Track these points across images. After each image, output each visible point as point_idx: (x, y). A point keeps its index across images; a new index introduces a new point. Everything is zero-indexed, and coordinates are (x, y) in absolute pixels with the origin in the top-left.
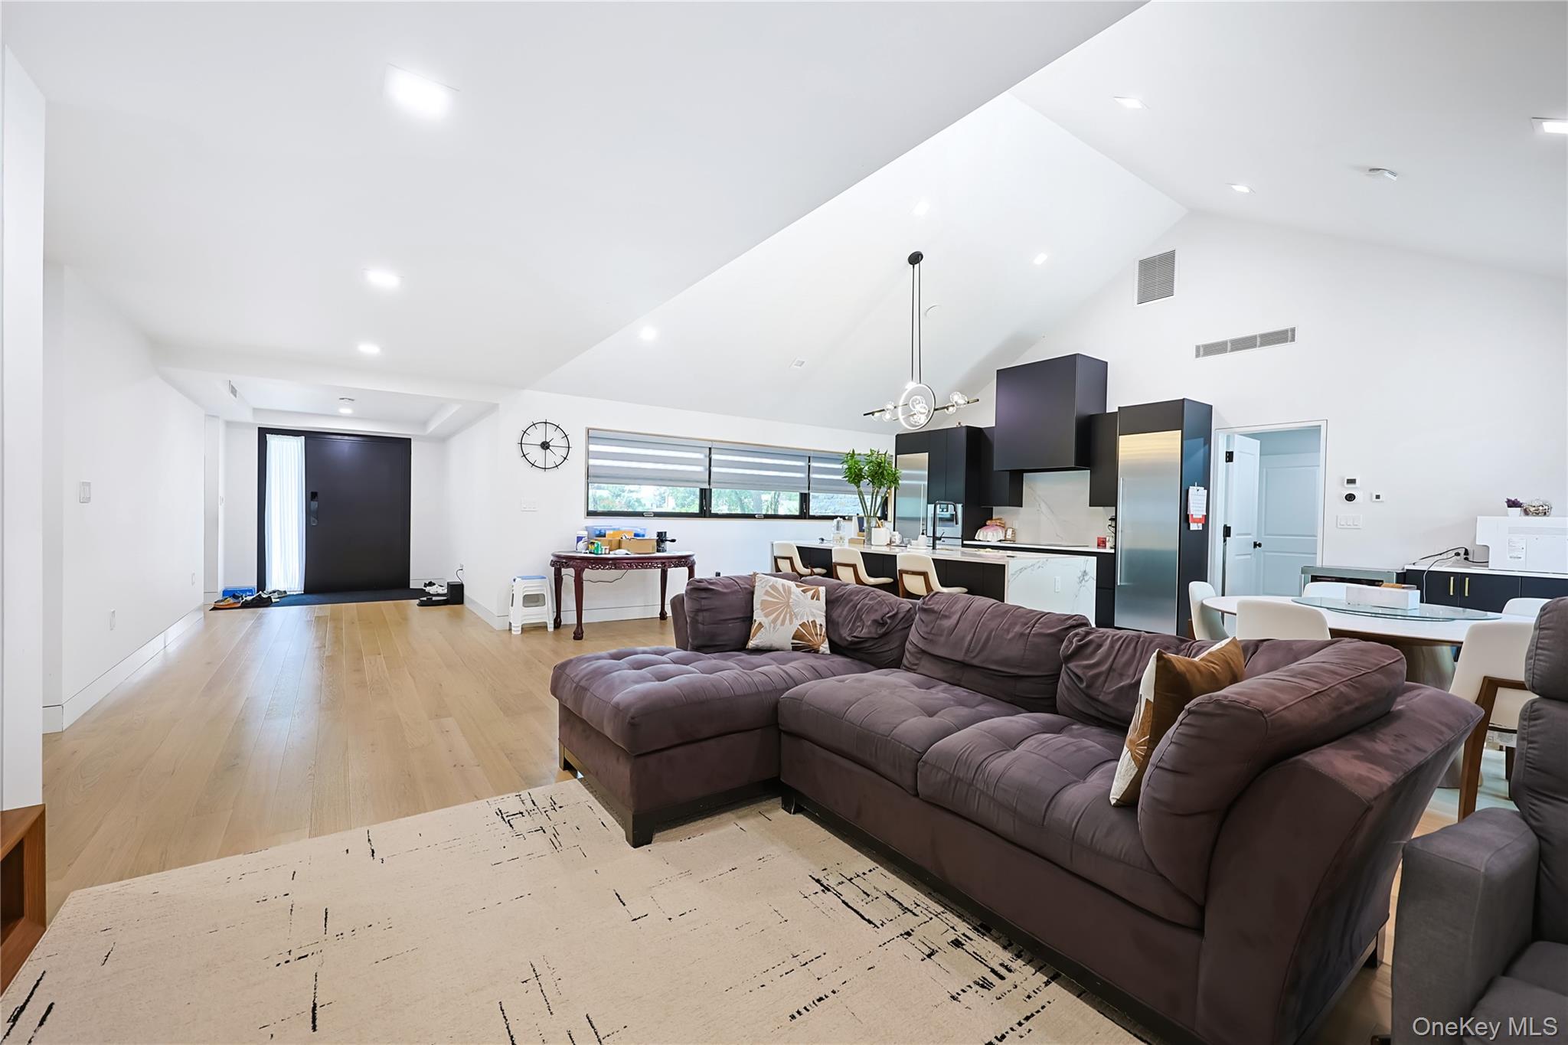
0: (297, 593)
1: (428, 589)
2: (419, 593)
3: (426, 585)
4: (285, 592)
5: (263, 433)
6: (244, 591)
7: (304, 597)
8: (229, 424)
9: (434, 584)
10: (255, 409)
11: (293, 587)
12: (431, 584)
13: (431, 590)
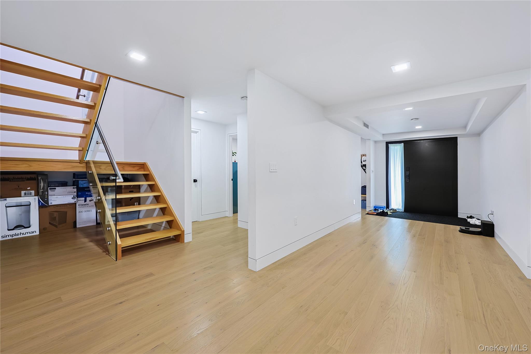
0: (401, 211)
1: (469, 220)
2: (463, 222)
3: (468, 217)
4: (396, 210)
5: (388, 143)
6: (381, 208)
7: (403, 214)
8: (376, 142)
9: (474, 218)
10: (383, 134)
11: (399, 208)
12: (471, 217)
13: (472, 221)
